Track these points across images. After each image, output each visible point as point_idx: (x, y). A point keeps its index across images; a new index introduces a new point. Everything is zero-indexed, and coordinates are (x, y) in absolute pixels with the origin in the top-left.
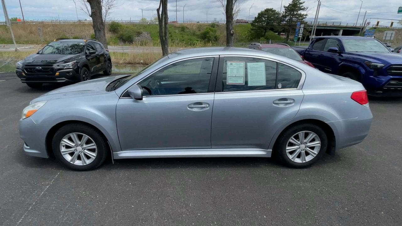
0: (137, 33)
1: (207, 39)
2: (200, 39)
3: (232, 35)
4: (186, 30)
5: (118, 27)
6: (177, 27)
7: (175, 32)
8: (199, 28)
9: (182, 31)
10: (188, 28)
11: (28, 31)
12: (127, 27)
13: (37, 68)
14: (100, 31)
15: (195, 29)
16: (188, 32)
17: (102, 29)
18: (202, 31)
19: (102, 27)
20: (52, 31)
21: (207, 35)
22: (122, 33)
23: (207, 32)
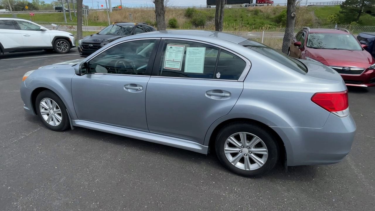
0: (209, 18)
1: (282, 23)
2: (273, 23)
3: (293, 18)
4: (260, 14)
5: (193, 13)
6: (250, 10)
7: (247, 16)
8: (274, 11)
9: (255, 14)
10: (262, 12)
11: (123, 16)
12: (201, 12)
13: (90, 45)
14: (160, 15)
15: (270, 12)
16: (261, 15)
17: (162, 14)
18: (278, 14)
19: (162, 12)
20: (140, 16)
21: (283, 19)
22: (195, 18)
23: (283, 15)
